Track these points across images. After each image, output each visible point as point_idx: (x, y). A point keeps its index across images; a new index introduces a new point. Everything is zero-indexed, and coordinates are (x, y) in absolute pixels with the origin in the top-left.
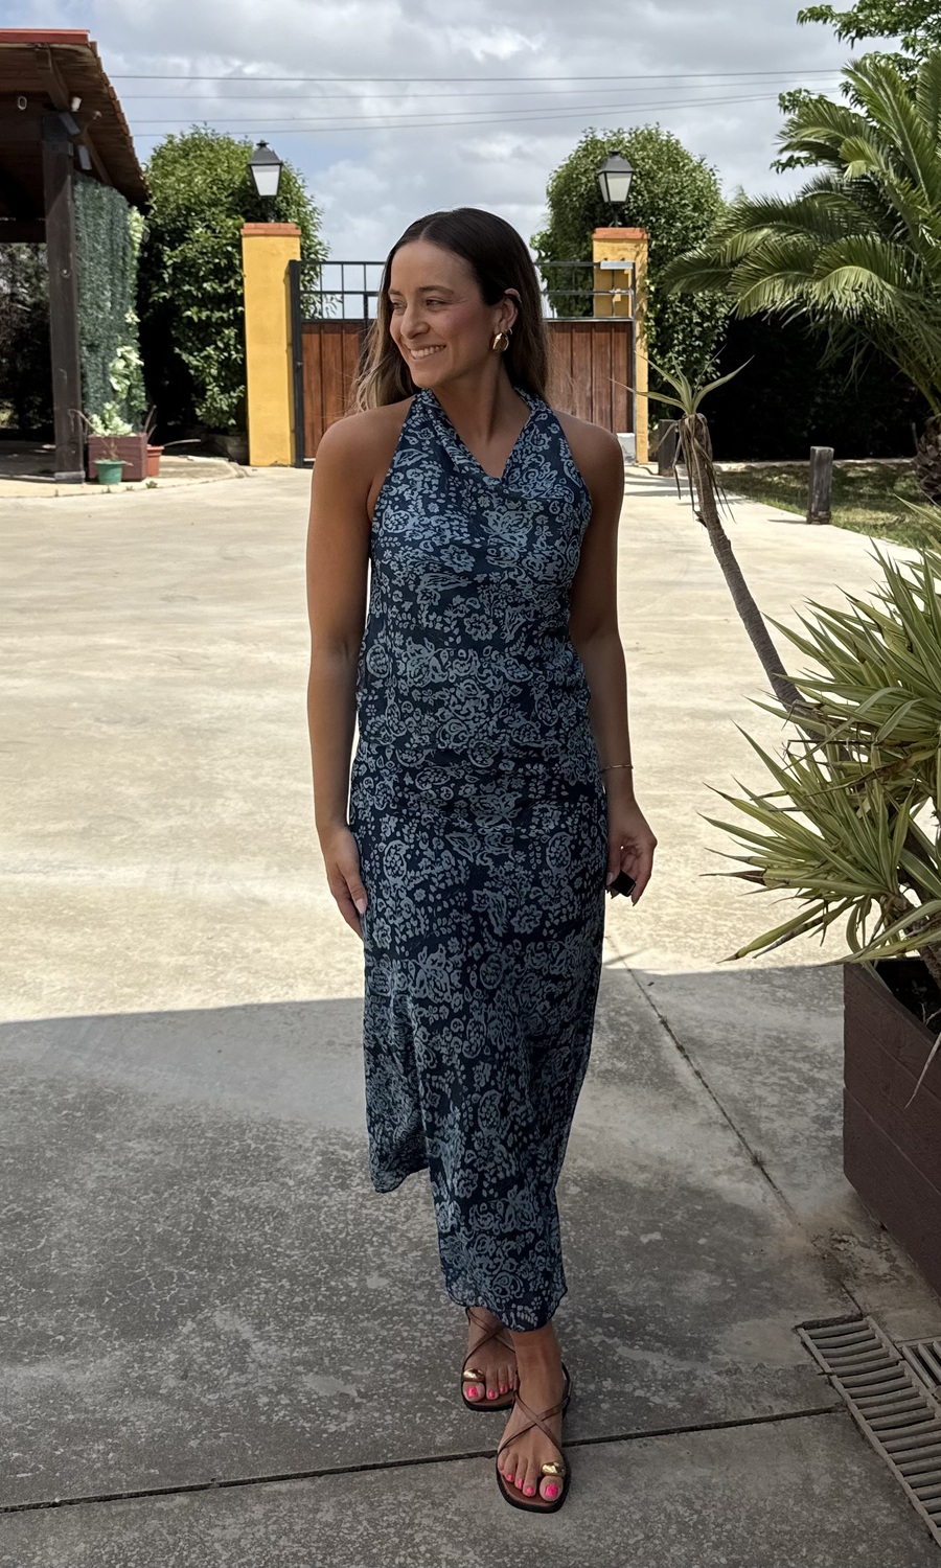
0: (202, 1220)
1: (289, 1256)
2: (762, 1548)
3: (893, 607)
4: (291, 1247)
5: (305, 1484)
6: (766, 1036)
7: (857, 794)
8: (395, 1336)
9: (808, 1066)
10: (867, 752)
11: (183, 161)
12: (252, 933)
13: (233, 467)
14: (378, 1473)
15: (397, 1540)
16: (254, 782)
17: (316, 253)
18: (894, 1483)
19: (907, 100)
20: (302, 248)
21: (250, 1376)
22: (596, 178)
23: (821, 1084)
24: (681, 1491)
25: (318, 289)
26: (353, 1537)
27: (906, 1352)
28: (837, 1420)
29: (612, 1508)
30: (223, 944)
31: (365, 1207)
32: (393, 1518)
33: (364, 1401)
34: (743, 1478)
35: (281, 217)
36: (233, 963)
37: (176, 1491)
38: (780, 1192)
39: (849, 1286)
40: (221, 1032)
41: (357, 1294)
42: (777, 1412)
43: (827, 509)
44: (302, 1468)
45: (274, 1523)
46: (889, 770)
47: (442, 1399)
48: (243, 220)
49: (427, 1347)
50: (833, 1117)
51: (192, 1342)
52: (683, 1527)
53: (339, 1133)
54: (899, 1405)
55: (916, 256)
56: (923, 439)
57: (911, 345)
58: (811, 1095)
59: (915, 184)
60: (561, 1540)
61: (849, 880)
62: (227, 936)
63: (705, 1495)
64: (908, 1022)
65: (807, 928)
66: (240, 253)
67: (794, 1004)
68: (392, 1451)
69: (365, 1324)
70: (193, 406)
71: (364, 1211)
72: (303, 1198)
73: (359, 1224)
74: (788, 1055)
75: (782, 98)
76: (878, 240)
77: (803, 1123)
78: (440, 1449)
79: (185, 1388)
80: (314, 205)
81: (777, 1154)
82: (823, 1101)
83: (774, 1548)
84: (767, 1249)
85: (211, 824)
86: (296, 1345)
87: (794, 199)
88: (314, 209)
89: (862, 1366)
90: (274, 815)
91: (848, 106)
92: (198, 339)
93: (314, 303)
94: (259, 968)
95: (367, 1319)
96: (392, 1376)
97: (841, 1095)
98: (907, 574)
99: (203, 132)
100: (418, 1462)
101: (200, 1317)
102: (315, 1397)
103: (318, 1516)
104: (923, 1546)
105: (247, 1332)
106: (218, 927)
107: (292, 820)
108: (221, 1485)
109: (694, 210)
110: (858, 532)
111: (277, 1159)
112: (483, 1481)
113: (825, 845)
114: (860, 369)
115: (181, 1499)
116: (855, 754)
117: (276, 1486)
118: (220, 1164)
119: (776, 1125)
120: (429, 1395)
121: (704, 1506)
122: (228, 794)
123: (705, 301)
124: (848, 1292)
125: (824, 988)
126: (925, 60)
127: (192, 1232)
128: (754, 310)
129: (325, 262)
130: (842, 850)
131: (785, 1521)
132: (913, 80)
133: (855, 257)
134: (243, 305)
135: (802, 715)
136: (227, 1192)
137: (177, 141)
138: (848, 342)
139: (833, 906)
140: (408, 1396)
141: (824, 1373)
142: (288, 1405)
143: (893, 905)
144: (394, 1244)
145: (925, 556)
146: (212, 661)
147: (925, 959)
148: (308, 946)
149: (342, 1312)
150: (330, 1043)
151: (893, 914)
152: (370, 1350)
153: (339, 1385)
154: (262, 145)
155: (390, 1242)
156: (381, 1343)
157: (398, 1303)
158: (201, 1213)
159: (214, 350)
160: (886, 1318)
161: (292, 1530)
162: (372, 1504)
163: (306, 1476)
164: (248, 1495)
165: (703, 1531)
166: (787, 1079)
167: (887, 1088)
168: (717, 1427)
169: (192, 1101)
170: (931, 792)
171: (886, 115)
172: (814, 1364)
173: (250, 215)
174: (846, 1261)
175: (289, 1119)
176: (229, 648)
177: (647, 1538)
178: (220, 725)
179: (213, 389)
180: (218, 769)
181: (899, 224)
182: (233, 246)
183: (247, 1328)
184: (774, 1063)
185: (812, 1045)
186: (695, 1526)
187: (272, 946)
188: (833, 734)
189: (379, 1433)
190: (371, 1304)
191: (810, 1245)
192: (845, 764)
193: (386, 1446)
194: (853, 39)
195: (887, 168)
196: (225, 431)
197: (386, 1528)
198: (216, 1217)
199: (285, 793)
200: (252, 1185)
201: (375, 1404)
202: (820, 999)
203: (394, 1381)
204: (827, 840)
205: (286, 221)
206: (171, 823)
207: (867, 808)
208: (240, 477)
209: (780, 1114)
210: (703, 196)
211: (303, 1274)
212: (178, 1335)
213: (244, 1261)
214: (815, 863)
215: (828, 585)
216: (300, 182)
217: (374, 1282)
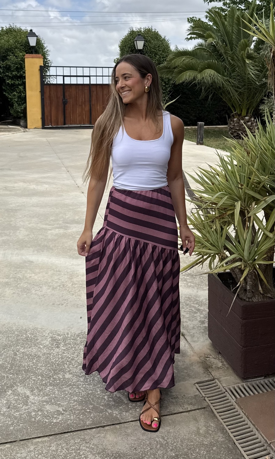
0: (14, 359)
1: (41, 369)
2: (185, 450)
3: (222, 168)
4: (42, 366)
5: (46, 439)
6: (185, 297)
7: (212, 224)
8: (74, 392)
9: (197, 306)
10: (215, 211)
11: (6, 35)
12: (29, 271)
13: (22, 129)
14: (69, 434)
15: (75, 454)
16: (29, 225)
17: (48, 63)
18: (223, 429)
19: (224, 20)
20: (44, 62)
21: (30, 406)
22: (134, 42)
23: (201, 311)
24: (161, 434)
25: (49, 74)
26: (61, 454)
27: (227, 389)
28: (207, 411)
29: (140, 441)
30: (20, 275)
31: (64, 353)
32: (74, 448)
33: (65, 412)
34: (179, 429)
35: (37, 52)
36: (23, 281)
37: (6, 443)
38: (190, 344)
39: (210, 370)
40: (19, 302)
41: (62, 380)
42: (189, 409)
43: (202, 140)
44: (45, 434)
45: (37, 451)
46: (221, 217)
47: (88, 410)
48: (25, 53)
49: (84, 395)
50: (205, 320)
51: (11, 397)
52: (162, 445)
53: (56, 331)
54: (225, 405)
55: (227, 66)
56: (230, 120)
57: (226, 92)
58: (198, 314)
59: (226, 45)
60: (125, 451)
61: (209, 249)
62: (21, 272)
63: (168, 435)
64: (227, 291)
65: (197, 264)
66: (24, 63)
67: (193, 287)
68: (73, 427)
69: (65, 389)
70: (9, 109)
71: (64, 355)
72: (45, 351)
73: (63, 359)
74: (191, 302)
75: (188, 19)
76: (216, 62)
77: (196, 323)
78: (88, 426)
79: (9, 411)
80: (47, 49)
81: (189, 332)
82: (202, 316)
83: (189, 450)
84: (186, 361)
85: (16, 238)
86: (43, 396)
87: (192, 49)
88: (47, 50)
89: (214, 394)
90: (36, 235)
91: (207, 22)
92: (11, 89)
93: (47, 79)
94: (31, 282)
95: (65, 387)
96: (73, 404)
97: (207, 314)
98: (226, 159)
99: (12, 26)
100: (81, 430)
101: (14, 389)
102: (49, 412)
103: (51, 448)
104: (232, 446)
105: (28, 393)
106: (18, 270)
107: (41, 237)
108: (20, 440)
109: (163, 52)
110: (212, 147)
111: (37, 340)
112: (101, 435)
113: (202, 239)
114: (211, 99)
115: (8, 445)
116: (211, 212)
117: (37, 440)
118: (19, 342)
119: (188, 323)
120: (84, 409)
121: (168, 439)
122: (21, 229)
123: (166, 79)
124: (210, 372)
125: (202, 282)
126: (229, 9)
127: (11, 363)
128: (181, 82)
129: (51, 66)
130: (208, 241)
131: (192, 442)
132: (226, 15)
133: (209, 67)
134: (25, 79)
135: (196, 201)
136: (22, 350)
137: (4, 29)
138: (208, 91)
139: (205, 257)
140: (78, 410)
141: (203, 397)
142: (41, 415)
143: (222, 256)
144: (73, 364)
145: (231, 154)
146: (16, 189)
147: (231, 272)
148: (46, 275)
149: (58, 385)
150: (53, 304)
151: (222, 260)
152: (67, 397)
153: (57, 408)
154: (31, 30)
155: (72, 363)
156: (70, 395)
157: (75, 382)
158: (14, 357)
159: (16, 93)
160: (221, 379)
161: (42, 453)
162: (67, 444)
163: (47, 436)
164: (29, 443)
165: (167, 446)
166: (192, 309)
167: (221, 311)
168: (172, 414)
169: (11, 323)
170: (233, 223)
171: (218, 25)
172: (200, 394)
173: (27, 52)
174: (209, 363)
175: (41, 327)
176: (21, 184)
177: (151, 449)
178: (18, 208)
179: (16, 105)
180: (18, 222)
181: (222, 57)
182: (22, 61)
183: (28, 392)
184: (187, 305)
185: (198, 299)
186: (165, 445)
187: (35, 275)
188: (204, 206)
189: (69, 422)
190: (66, 383)
191: (198, 359)
192: (208, 215)
193: (71, 426)
194: (208, 2)
195: (219, 40)
196: (20, 118)
197: (72, 451)
198: (18, 358)
199: (39, 228)
200: (30, 348)
201: (68, 413)
202: (201, 285)
203: (74, 406)
204: (203, 238)
205: (39, 54)
206: (3, 238)
207: (215, 228)
208: (24, 132)
209: (190, 320)
210: (165, 48)
211: (45, 375)
212: (7, 395)
213: (27, 371)
214: (200, 245)
215: (203, 163)
216: (43, 42)
217: (67, 376)
